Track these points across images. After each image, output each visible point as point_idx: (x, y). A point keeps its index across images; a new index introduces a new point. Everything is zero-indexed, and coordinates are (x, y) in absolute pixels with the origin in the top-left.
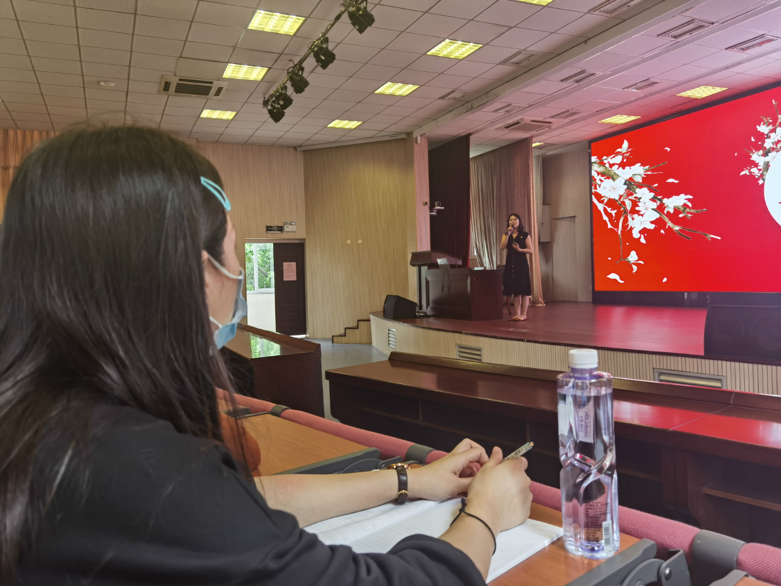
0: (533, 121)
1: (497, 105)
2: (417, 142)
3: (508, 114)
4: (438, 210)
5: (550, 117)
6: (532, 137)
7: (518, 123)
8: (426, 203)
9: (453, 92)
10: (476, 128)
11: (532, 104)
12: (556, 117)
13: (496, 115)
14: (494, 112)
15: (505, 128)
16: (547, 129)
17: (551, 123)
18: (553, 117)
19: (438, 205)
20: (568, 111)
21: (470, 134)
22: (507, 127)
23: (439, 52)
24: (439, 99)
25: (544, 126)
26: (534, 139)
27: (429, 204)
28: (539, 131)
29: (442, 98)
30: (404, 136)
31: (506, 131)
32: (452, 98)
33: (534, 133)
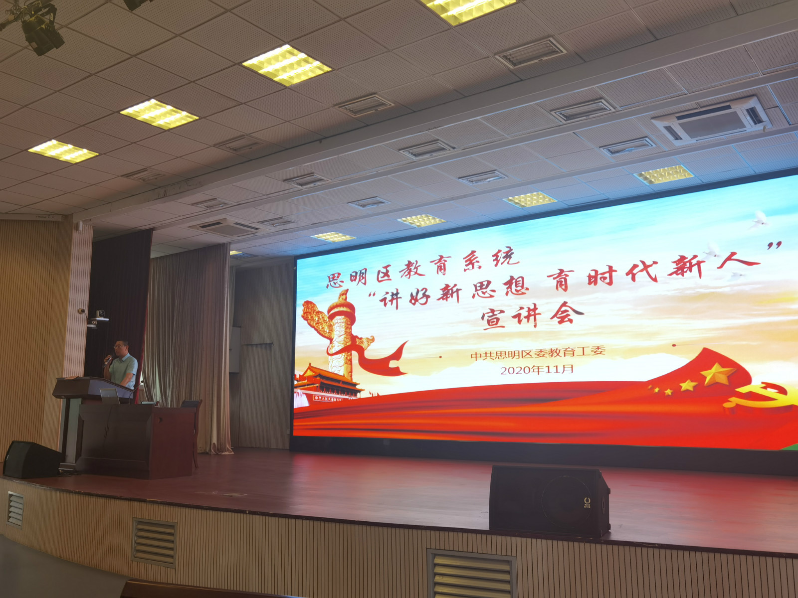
0: (237, 224)
1: (199, 196)
2: (77, 228)
3: (209, 211)
4: (99, 321)
5: (259, 222)
6: (230, 243)
7: (219, 223)
8: (83, 311)
9: (145, 170)
10: (163, 222)
11: (241, 203)
12: (266, 223)
13: (196, 209)
14: (192, 204)
15: (201, 227)
16: (252, 235)
17: (258, 229)
18: (263, 222)
19: (101, 316)
20: (281, 218)
21: (153, 229)
22: (203, 227)
23: (137, 114)
24: (122, 176)
25: (248, 231)
26: (232, 246)
27: (86, 312)
28: (241, 237)
29: (128, 176)
30: (59, 219)
31: (201, 231)
32: (141, 179)
33: (235, 238)
